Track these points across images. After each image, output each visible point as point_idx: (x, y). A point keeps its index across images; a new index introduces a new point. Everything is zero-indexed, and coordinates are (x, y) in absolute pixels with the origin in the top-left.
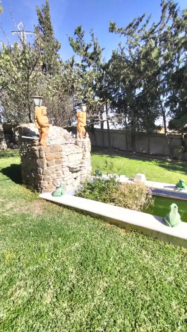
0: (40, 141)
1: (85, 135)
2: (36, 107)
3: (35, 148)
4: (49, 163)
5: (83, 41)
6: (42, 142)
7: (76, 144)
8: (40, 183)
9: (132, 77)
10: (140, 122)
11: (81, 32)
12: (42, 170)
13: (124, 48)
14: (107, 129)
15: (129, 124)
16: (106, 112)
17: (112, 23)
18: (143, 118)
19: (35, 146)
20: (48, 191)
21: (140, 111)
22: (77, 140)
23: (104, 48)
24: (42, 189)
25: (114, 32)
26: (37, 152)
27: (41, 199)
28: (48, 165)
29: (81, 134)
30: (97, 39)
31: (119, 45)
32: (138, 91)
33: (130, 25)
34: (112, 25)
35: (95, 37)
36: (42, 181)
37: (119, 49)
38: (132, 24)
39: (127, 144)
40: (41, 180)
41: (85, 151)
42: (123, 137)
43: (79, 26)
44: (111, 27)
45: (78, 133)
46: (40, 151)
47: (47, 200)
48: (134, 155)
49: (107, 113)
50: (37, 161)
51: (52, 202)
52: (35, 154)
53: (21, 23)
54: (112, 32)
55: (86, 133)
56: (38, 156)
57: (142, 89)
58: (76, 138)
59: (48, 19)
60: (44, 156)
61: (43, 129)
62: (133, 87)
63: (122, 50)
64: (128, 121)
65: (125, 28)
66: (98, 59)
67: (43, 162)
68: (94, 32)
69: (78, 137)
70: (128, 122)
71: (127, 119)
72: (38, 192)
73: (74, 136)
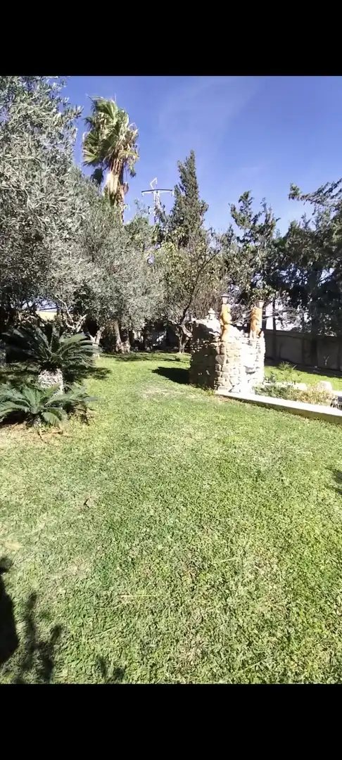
0: (220, 337)
1: (259, 335)
2: (223, 305)
3: (216, 344)
4: (229, 359)
5: (250, 209)
6: (223, 338)
7: (249, 343)
8: (217, 380)
9: (317, 255)
10: (327, 320)
11: (249, 199)
12: (220, 366)
13: (309, 221)
14: (272, 329)
15: (309, 323)
16: (272, 303)
17: (294, 186)
18: (331, 315)
19: (215, 342)
20: (224, 388)
21: (328, 304)
22: (250, 339)
23: (279, 219)
24: (218, 385)
25: (295, 199)
26: (218, 349)
27: (217, 395)
28: (227, 362)
29: (255, 333)
30: (270, 209)
31: (303, 218)
32: (325, 275)
33: (320, 191)
34: (294, 189)
35: (267, 207)
36: (219, 378)
37: (302, 222)
38: (323, 189)
39: (304, 352)
40: (218, 376)
41: (260, 352)
42: (299, 342)
43: (247, 191)
44: (293, 192)
45: (251, 331)
46: (221, 347)
47: (225, 396)
48: (316, 369)
49: (274, 306)
50: (216, 357)
51: (231, 398)
52: (215, 351)
53: (156, 179)
54: (293, 198)
55: (260, 333)
56: (219, 353)
57: (332, 270)
58: (249, 337)
59: (192, 174)
60: (225, 353)
61: (226, 326)
62: (318, 268)
63: (307, 223)
64: (308, 318)
65: (311, 194)
66: (270, 233)
67: (223, 359)
68: (266, 201)
69: (251, 336)
70: (306, 320)
71: (306, 316)
72: (213, 388)
73: (247, 335)
